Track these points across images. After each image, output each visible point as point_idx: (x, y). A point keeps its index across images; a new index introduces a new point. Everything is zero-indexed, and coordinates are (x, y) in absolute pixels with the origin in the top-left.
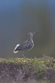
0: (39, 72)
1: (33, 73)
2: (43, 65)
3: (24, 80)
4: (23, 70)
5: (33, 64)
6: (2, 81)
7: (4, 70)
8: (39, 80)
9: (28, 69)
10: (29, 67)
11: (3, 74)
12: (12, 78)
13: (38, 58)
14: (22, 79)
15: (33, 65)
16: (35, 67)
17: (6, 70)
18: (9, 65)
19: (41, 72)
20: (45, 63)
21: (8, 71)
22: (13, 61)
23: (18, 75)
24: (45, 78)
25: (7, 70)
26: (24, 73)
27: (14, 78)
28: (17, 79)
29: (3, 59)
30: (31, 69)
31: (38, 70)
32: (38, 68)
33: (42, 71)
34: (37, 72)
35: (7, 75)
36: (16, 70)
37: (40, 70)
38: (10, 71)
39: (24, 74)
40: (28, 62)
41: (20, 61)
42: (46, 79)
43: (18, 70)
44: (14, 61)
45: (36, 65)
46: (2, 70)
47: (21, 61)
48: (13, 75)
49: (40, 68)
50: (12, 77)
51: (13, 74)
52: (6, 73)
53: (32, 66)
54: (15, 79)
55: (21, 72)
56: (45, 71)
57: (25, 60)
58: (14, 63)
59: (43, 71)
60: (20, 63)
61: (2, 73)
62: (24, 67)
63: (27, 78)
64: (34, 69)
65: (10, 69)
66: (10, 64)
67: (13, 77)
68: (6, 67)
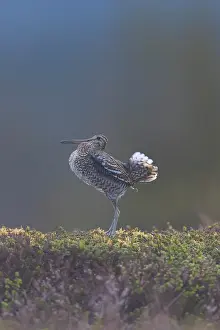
0: (186, 284)
1: (161, 291)
2: (202, 258)
3: (126, 316)
4: (120, 278)
5: (160, 255)
6: (37, 320)
7: (44, 278)
8: (183, 315)
9: (141, 275)
10: (147, 267)
11: (40, 295)
12: (76, 311)
13: (181, 230)
14: (118, 314)
15: (161, 259)
16: (170, 266)
17: (53, 279)
18: (66, 257)
19: (194, 286)
20: (207, 251)
21: (60, 280)
22: (81, 244)
23: (100, 299)
24: (211, 309)
25: (59, 276)
26: (127, 289)
27: (87, 308)
28: (96, 314)
29: (43, 236)
30: (153, 275)
31: (181, 277)
32: (183, 268)
33: (197, 282)
34: (175, 286)
35: (57, 298)
36: (94, 277)
37: (189, 278)
38: (71, 283)
39: (125, 293)
40: (141, 246)
41: (109, 242)
42: (214, 313)
43: (99, 278)
44: (87, 244)
45: (172, 258)
46: (36, 276)
47: (114, 242)
48: (82, 299)
49: (190, 267)
50: (77, 306)
51: (83, 294)
52: (54, 290)
53: (155, 261)
54: (88, 313)
55: (113, 284)
56: (209, 282)
57: (128, 239)
58: (86, 248)
59: (200, 283)
60: (111, 248)
61: (38, 289)
62: (127, 267)
63: (138, 309)
64: (165, 272)
65: (71, 274)
66: (68, 253)
67: (81, 304)
68: (55, 268)
